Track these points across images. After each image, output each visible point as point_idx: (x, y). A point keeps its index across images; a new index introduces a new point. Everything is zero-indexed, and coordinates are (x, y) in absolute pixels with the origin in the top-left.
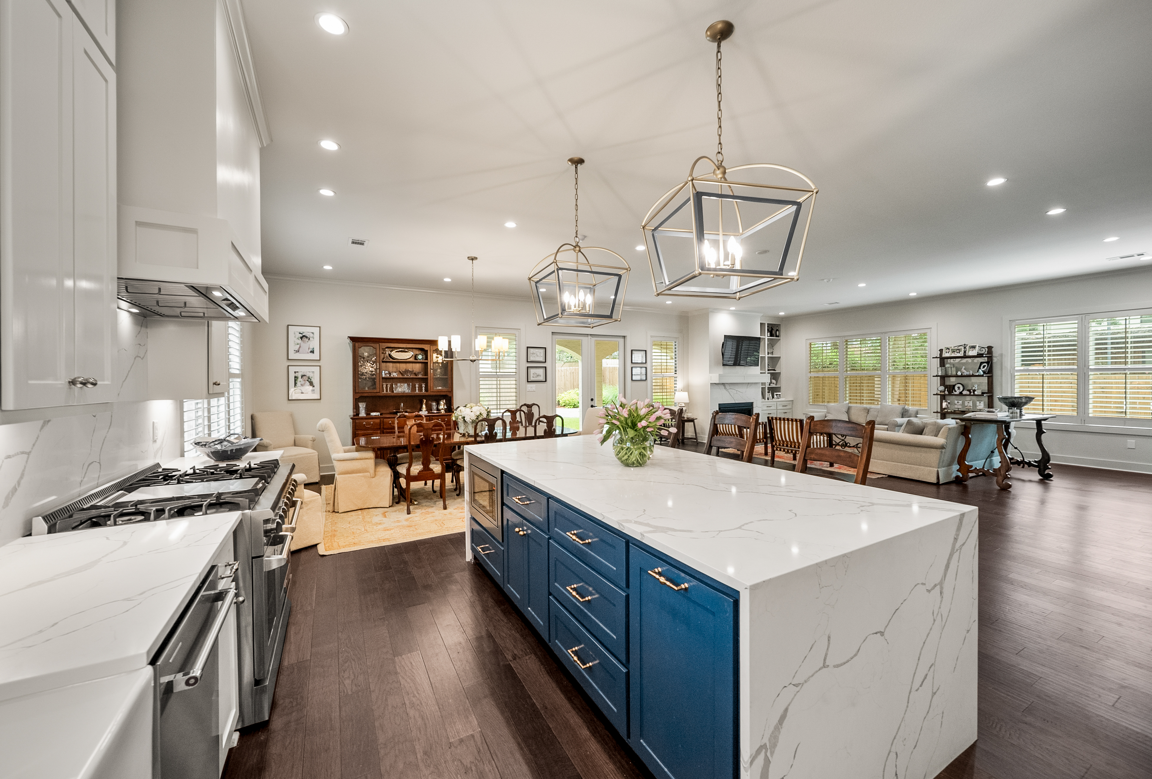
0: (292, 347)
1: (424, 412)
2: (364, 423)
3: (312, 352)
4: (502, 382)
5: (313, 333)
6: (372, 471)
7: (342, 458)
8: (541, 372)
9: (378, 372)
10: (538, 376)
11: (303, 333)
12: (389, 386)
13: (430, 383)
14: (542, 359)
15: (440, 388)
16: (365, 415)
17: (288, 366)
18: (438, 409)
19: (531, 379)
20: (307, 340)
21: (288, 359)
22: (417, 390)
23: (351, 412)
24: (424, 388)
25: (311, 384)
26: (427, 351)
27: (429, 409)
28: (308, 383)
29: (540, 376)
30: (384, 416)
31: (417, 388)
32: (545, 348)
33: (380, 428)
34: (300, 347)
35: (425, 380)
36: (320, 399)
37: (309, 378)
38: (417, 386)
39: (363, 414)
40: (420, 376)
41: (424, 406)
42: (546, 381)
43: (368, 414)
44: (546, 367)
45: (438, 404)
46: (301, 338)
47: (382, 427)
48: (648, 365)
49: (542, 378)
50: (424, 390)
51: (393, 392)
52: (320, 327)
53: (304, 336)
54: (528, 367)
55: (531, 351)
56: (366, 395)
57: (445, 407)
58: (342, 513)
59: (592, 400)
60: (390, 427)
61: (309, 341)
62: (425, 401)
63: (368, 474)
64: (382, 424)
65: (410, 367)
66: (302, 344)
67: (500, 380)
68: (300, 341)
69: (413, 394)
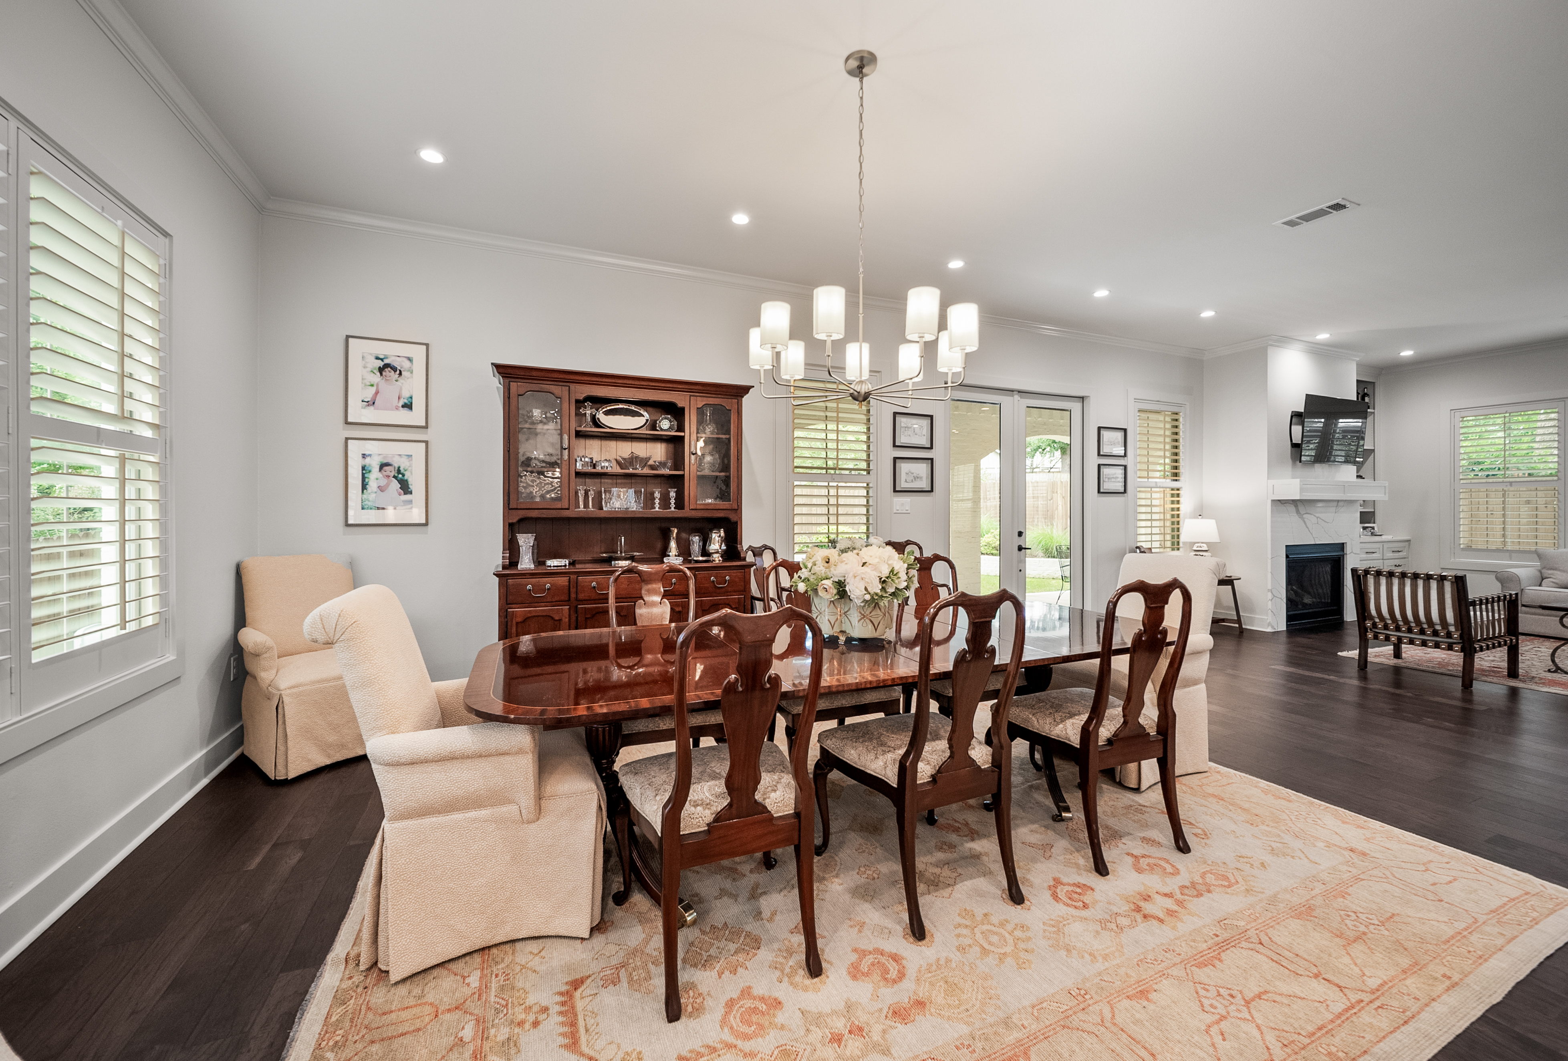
0: (357, 393)
1: (673, 559)
2: (529, 587)
3: (408, 406)
4: (841, 492)
5: (410, 359)
6: (526, 799)
7: (405, 754)
8: (922, 469)
9: (566, 457)
10: (916, 478)
11: (386, 358)
12: (591, 495)
13: (691, 487)
14: (925, 442)
15: (710, 501)
16: (532, 566)
17: (347, 439)
18: (705, 552)
19: (903, 484)
20: (394, 376)
21: (347, 423)
22: (657, 506)
23: (497, 558)
24: (673, 501)
25: (405, 487)
26: (683, 409)
27: (685, 552)
28: (395, 485)
29: (921, 478)
30: (579, 567)
31: (657, 501)
32: (931, 417)
33: (569, 600)
34: (377, 393)
35: (677, 481)
36: (426, 524)
37: (399, 471)
38: (657, 495)
39: (526, 563)
40: (666, 471)
41: (673, 544)
42: (932, 491)
43: (539, 562)
44: (932, 460)
45: (706, 540)
46: (381, 370)
47: (573, 596)
48: (1129, 461)
49: (924, 484)
50: (673, 505)
51: (601, 508)
52: (427, 345)
53: (387, 366)
54: (895, 459)
55: (902, 421)
56: (534, 514)
57: (724, 547)
58: (404, 980)
59: (1020, 534)
60: (594, 596)
61: (401, 380)
62: (676, 531)
63: (513, 808)
64: (573, 590)
65: (641, 449)
66: (383, 386)
67: (837, 487)
68: (376, 378)
69: (648, 513)
